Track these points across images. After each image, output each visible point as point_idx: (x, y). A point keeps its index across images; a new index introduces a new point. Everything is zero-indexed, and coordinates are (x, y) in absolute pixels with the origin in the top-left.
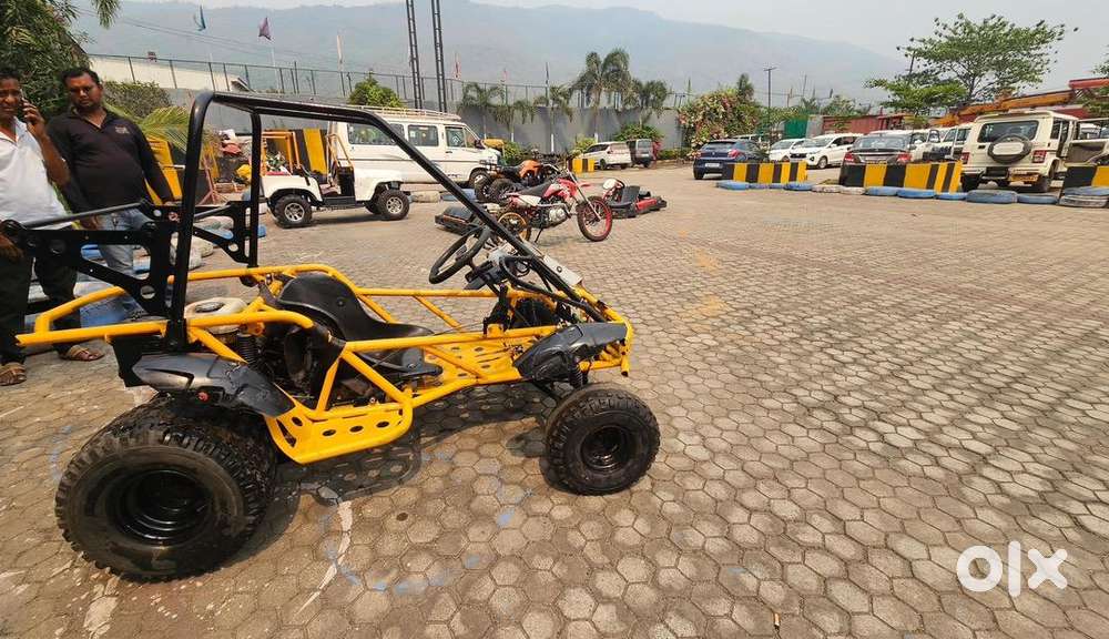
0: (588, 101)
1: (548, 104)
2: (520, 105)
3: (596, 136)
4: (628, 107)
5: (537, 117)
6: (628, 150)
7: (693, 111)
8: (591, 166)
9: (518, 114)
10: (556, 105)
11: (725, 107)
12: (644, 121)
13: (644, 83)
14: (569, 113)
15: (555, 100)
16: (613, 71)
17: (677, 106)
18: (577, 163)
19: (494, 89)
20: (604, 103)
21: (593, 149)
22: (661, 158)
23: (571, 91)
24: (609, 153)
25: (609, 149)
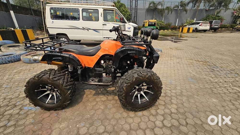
0: (194, 7)
1: (178, 7)
2: (168, 8)
3: (195, 19)
4: (211, 8)
5: (173, 12)
6: (209, 25)
8: (191, 31)
9: (166, 11)
10: (181, 8)
12: (218, 13)
14: (186, 11)
15: (181, 6)
18: (186, 29)
19: (160, 3)
20: (201, 7)
21: (193, 24)
22: (222, 28)
23: (188, 3)
24: (200, 25)
25: (200, 24)
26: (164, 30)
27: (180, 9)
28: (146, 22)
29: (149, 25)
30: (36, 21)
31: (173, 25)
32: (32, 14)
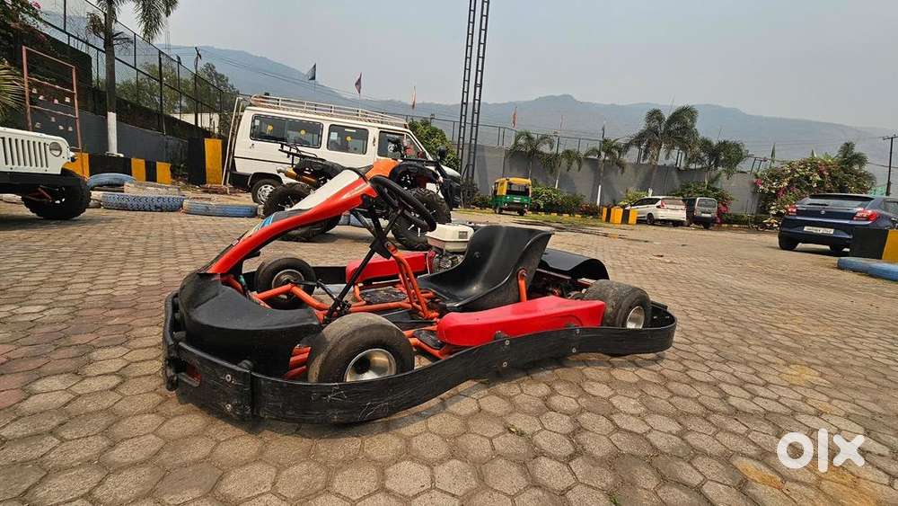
0: (645, 158)
1: (600, 155)
2: (569, 154)
3: (651, 191)
4: (692, 166)
5: (585, 167)
6: (684, 207)
7: (775, 176)
8: (632, 219)
9: (564, 162)
10: (608, 158)
11: (822, 176)
12: (711, 182)
13: (715, 143)
14: (621, 165)
15: (608, 152)
16: (677, 129)
17: (755, 170)
18: (617, 213)
19: (544, 138)
20: (662, 161)
21: (644, 202)
22: (729, 222)
23: (627, 146)
24: (658, 207)
25: (659, 203)
26: (560, 213)
27: (604, 161)
28: (502, 184)
29: (509, 192)
30: (167, 147)
31: (587, 201)
32: (160, 129)
